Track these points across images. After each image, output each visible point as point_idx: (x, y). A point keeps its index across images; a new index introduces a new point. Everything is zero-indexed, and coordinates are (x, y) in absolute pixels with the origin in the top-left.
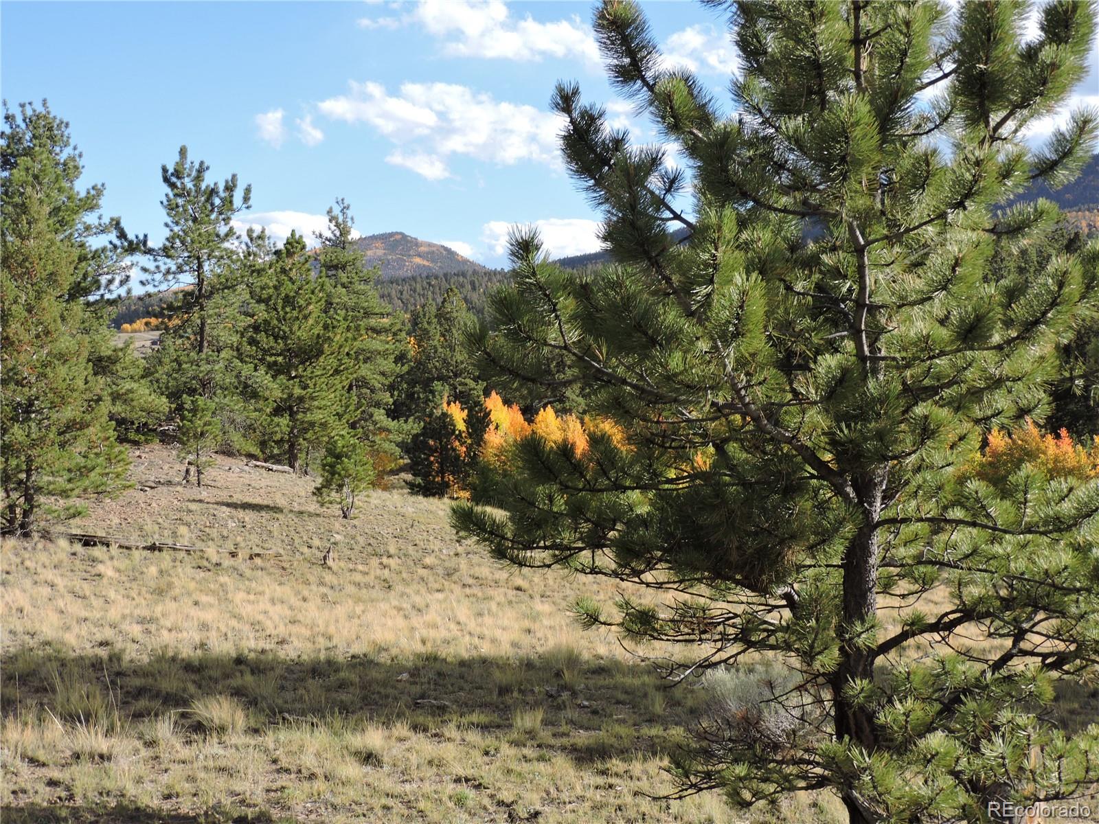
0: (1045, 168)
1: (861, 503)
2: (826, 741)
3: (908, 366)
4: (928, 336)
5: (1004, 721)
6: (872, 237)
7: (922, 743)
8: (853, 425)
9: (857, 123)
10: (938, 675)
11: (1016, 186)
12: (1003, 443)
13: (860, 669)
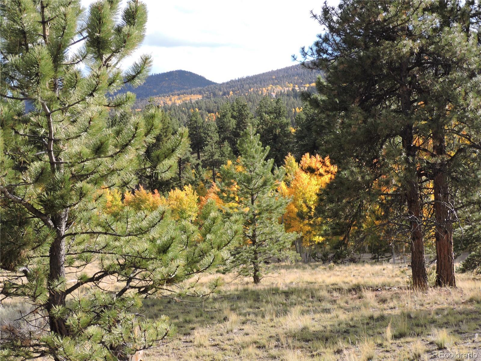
0: (131, 79)
1: (56, 227)
2: (47, 335)
3: (72, 166)
4: (81, 152)
5: (122, 318)
6: (54, 109)
7: (86, 332)
8: (49, 193)
9: (42, 59)
10: (93, 301)
11: (117, 86)
12: (131, 197)
13: (59, 301)
